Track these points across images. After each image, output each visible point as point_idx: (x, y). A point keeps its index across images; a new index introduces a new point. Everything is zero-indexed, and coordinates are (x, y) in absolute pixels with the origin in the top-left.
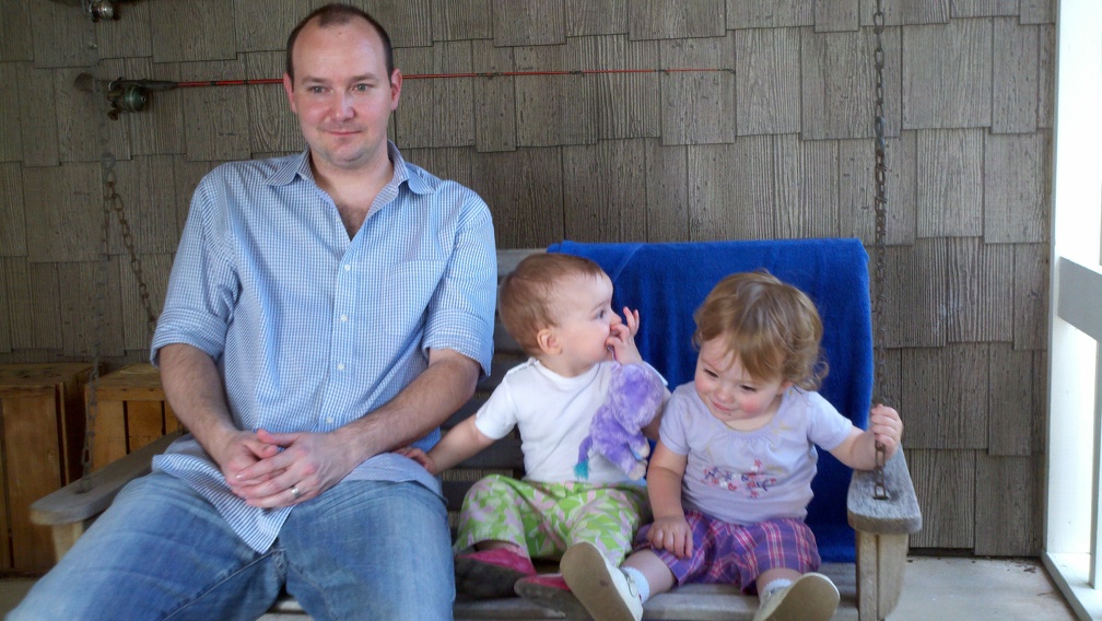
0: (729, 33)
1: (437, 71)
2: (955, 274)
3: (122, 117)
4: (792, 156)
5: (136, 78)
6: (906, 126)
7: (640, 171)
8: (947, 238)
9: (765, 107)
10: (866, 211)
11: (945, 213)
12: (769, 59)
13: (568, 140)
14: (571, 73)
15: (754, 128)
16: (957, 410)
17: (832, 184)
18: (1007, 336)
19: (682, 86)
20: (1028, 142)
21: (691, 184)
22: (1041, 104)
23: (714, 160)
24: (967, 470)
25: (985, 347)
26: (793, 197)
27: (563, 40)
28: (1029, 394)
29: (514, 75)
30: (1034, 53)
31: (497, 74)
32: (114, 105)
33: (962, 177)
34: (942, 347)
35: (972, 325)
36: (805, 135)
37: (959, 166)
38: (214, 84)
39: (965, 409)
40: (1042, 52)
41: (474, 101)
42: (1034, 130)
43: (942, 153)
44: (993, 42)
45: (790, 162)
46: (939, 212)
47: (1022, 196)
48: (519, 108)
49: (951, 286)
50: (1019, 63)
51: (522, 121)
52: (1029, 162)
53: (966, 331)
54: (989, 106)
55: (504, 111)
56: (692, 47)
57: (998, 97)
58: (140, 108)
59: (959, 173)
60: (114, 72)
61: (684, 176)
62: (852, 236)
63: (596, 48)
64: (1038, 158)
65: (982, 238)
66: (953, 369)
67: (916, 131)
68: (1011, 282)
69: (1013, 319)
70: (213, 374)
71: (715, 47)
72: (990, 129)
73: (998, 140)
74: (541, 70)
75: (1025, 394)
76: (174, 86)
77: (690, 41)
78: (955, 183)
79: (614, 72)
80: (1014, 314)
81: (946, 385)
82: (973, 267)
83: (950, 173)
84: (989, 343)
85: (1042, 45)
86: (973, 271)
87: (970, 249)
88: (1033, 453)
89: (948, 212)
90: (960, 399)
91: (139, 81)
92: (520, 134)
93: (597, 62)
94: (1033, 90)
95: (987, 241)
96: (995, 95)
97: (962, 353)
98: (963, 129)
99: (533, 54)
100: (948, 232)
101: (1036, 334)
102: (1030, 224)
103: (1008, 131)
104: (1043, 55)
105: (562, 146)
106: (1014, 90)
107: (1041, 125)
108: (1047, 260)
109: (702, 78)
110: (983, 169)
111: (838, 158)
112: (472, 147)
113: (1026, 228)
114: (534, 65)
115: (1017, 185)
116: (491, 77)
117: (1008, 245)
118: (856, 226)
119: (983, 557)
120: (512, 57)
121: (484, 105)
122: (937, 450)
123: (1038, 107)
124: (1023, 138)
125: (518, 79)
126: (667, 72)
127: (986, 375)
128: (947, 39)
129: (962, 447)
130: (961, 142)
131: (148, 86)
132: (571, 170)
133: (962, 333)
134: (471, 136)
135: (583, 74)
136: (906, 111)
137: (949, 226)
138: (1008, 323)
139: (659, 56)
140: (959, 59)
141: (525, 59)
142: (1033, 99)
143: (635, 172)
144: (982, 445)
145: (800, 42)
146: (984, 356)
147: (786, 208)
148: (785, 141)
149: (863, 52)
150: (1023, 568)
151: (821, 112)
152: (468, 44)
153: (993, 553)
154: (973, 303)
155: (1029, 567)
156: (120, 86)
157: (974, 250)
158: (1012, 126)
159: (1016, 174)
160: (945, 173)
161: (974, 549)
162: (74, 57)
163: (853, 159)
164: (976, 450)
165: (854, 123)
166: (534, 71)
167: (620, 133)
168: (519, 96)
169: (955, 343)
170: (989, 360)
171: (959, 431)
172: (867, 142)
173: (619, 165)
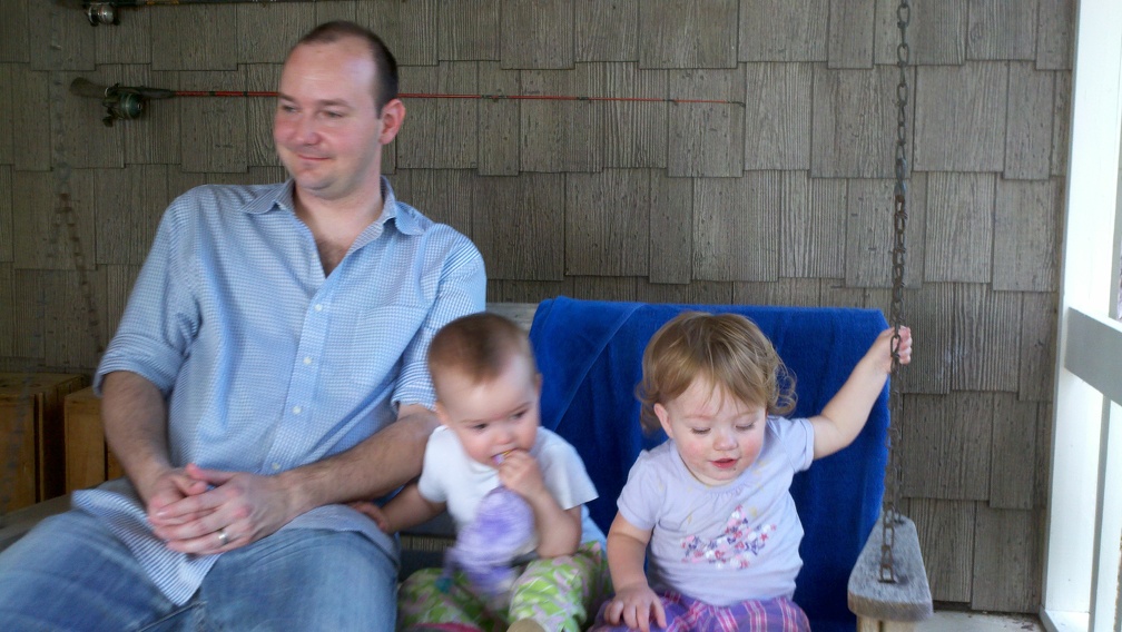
0: (741, 65)
1: (442, 91)
2: (961, 320)
3: (117, 123)
4: (800, 194)
5: (133, 85)
6: (917, 168)
7: (645, 201)
8: (955, 283)
9: (774, 142)
10: (873, 252)
11: (953, 257)
12: (780, 94)
13: (572, 167)
14: (578, 98)
15: (762, 163)
16: (958, 460)
17: (839, 222)
18: (1012, 386)
19: (690, 117)
20: (1040, 190)
21: (696, 217)
22: (1055, 151)
23: (721, 193)
24: (966, 522)
25: (990, 396)
26: (800, 235)
27: (571, 66)
28: (1033, 447)
29: (520, 98)
30: (1050, 98)
31: (502, 97)
32: (110, 111)
33: (972, 222)
34: (945, 395)
35: (977, 373)
36: (815, 173)
37: (969, 210)
38: (213, 94)
39: (967, 458)
40: (1058, 98)
41: (477, 123)
42: (1046, 177)
43: (952, 196)
44: (1008, 87)
45: (798, 200)
46: (948, 258)
47: (1032, 245)
48: (524, 131)
49: (957, 332)
50: (1034, 109)
51: (526, 146)
52: (1041, 209)
53: (971, 379)
54: (1002, 151)
55: (508, 135)
56: (702, 77)
57: (1011, 143)
58: (136, 115)
59: (969, 217)
60: (110, 78)
61: (689, 209)
62: (858, 277)
63: (605, 75)
64: (1050, 205)
65: (990, 285)
66: (956, 417)
67: (927, 173)
68: (1018, 331)
69: (1019, 370)
70: (158, 407)
71: (726, 78)
72: (1002, 174)
73: (1009, 186)
74: (548, 95)
75: (1028, 446)
76: (172, 95)
77: (700, 72)
78: (965, 228)
79: (622, 100)
80: (1020, 364)
81: (948, 433)
82: (980, 314)
83: (961, 218)
84: (994, 393)
85: (1058, 91)
86: (980, 318)
87: (978, 295)
88: (1034, 506)
89: (957, 257)
90: (962, 448)
91: (136, 88)
92: (523, 158)
93: (604, 89)
94: (1047, 136)
95: (995, 288)
96: (1008, 140)
97: (965, 402)
98: (975, 173)
99: (540, 78)
100: (955, 276)
101: (1042, 385)
102: (1040, 273)
103: (1021, 177)
104: (1059, 102)
105: (565, 173)
106: (1028, 136)
107: (1054, 172)
108: (1055, 309)
109: (711, 109)
110: (994, 215)
111: (846, 198)
112: (474, 171)
113: (1035, 277)
114: (541, 90)
115: (1027, 232)
116: (496, 99)
117: (1016, 293)
118: (863, 267)
119: (980, 612)
120: (519, 80)
121: (487, 127)
122: (936, 500)
123: (1052, 153)
124: (1035, 184)
125: (523, 102)
126: (675, 102)
127: (990, 425)
128: (961, 81)
129: (962, 497)
130: (972, 186)
131: (146, 93)
132: (574, 198)
133: (967, 382)
134: (473, 159)
135: (590, 100)
136: (918, 152)
137: (957, 271)
138: (1014, 373)
139: (669, 86)
140: (973, 101)
141: (532, 82)
142: (1047, 147)
143: (639, 203)
144: (983, 497)
145: (813, 77)
146: (987, 406)
147: (791, 246)
148: (793, 178)
149: (876, 90)
150: (1020, 625)
151: (830, 151)
152: (474, 65)
153: (991, 608)
154: (978, 351)
155: (1027, 624)
156: (116, 92)
157: (981, 297)
158: (1025, 173)
159: (1027, 220)
160: (955, 217)
161: (970, 603)
162: (71, 60)
163: (861, 199)
164: (976, 501)
165: (864, 162)
166: (541, 94)
167: (625, 162)
168: (524, 120)
169: (960, 390)
170: (993, 409)
171: (960, 481)
172: (876, 182)
173: (623, 194)
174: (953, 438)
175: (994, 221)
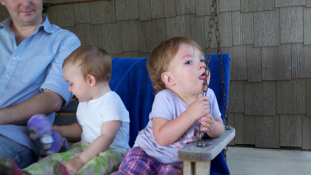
2: (294, 55)
4: (238, 18)
6: (276, 6)
7: (190, 25)
8: (291, 43)
10: (263, 35)
11: (290, 35)
13: (167, 16)
15: (225, 9)
16: (295, 101)
17: (251, 27)
21: (206, 28)
24: (299, 121)
26: (239, 32)
33: (296, 23)
34: (290, 80)
35: (300, 72)
36: (242, 11)
37: (295, 19)
39: (298, 101)
41: (138, 5)
43: (289, 15)
45: (238, 20)
46: (288, 35)
48: (152, 6)
49: (293, 59)
51: (153, 10)
53: (298, 75)
55: (147, 8)
59: (295, 21)
61: (204, 26)
62: (258, 44)
65: (303, 43)
66: (294, 87)
67: (280, 7)
72: (305, 6)
73: (308, 9)
76: (53, 5)
78: (293, 25)
81: (291, 93)
82: (300, 53)
83: (292, 22)
84: (306, 78)
86: (300, 54)
87: (299, 47)
89: (291, 35)
90: (296, 97)
92: (152, 15)
95: (305, 44)
97: (297, 82)
98: (296, 6)
100: (291, 41)
105: (165, 18)
110: (303, 20)
111: (253, 18)
112: (138, 20)
118: (260, 40)
119: (305, 150)
121: (141, 6)
122: (289, 114)
127: (305, 89)
129: (297, 113)
130: (295, 11)
131: (46, 5)
132: (168, 25)
133: (297, 75)
134: (138, 16)
136: (276, 1)
137: (292, 39)
143: (188, 25)
144: (304, 113)
146: (304, 83)
147: (236, 35)
148: (236, 13)
151: (247, 3)
154: (300, 65)
157: (300, 47)
160: (290, 22)
161: (302, 147)
163: (258, 18)
164: (302, 114)
165: (258, 6)
167: (183, 13)
168: (152, 3)
169: (294, 78)
170: (306, 84)
171: (296, 108)
172: (263, 12)
173: (183, 23)
174: (293, 94)
175: (303, 22)
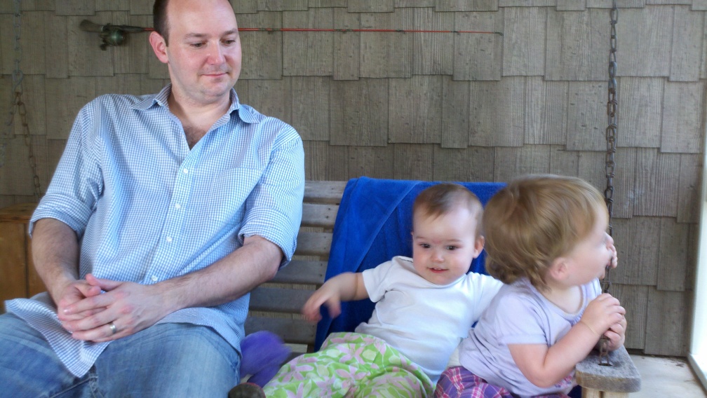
0: (501, 9)
1: (310, 27)
2: (641, 171)
3: (109, 48)
4: (538, 91)
5: (119, 24)
7: (439, 96)
8: (637, 148)
9: (522, 58)
10: (584, 128)
12: (526, 27)
13: (393, 75)
14: (397, 31)
15: (514, 71)
16: (637, 260)
17: (563, 110)
18: (672, 213)
19: (468, 42)
20: (693, 88)
21: (471, 106)
22: (703, 63)
23: (487, 91)
24: (641, 297)
25: (658, 219)
26: (538, 118)
27: (392, 9)
28: (685, 252)
29: (360, 31)
30: (700, 30)
31: (348, 30)
32: (104, 41)
33: (649, 109)
34: (630, 218)
35: (650, 205)
36: (547, 78)
37: (647, 101)
39: (643, 258)
40: (705, 29)
41: (333, 47)
43: (636, 92)
44: (673, 21)
45: (536, 94)
46: (632, 131)
47: (687, 123)
48: (362, 52)
49: (638, 179)
50: (690, 36)
51: (364, 61)
52: (693, 101)
53: (646, 209)
54: (668, 63)
55: (352, 55)
56: (476, 17)
57: (674, 58)
58: (120, 43)
59: (646, 105)
60: (104, 19)
61: (467, 100)
62: (574, 144)
63: (414, 16)
64: (699, 98)
65: (659, 149)
66: (636, 233)
67: (620, 77)
68: (677, 178)
69: (677, 203)
71: (491, 18)
72: (668, 78)
73: (673, 85)
74: (378, 29)
75: (683, 251)
76: (143, 30)
77: (475, 13)
78: (643, 112)
79: (425, 32)
80: (678, 199)
81: (632, 243)
82: (653, 167)
83: (640, 106)
84: (661, 217)
85: (705, 24)
87: (651, 155)
88: (686, 289)
89: (638, 131)
90: (640, 253)
91: (120, 26)
92: (362, 69)
93: (413, 25)
94: (698, 53)
95: (662, 151)
96: (673, 56)
97: (642, 223)
98: (651, 77)
99: (373, 18)
100: (637, 144)
101: (692, 213)
102: (692, 142)
103: (681, 80)
105: (388, 78)
106: (686, 54)
107: (702, 77)
108: (701, 165)
109: (482, 38)
110: (662, 104)
111: (568, 93)
112: (330, 77)
113: (689, 144)
114: (373, 25)
115: (684, 115)
117: (676, 154)
118: (578, 137)
119: (651, 355)
120: (359, 19)
121: (339, 50)
122: (624, 285)
123: (701, 64)
124: (690, 85)
125: (362, 34)
126: (458, 33)
127: (658, 238)
128: (643, 18)
129: (640, 283)
130: (649, 85)
131: (126, 29)
132: (394, 94)
133: (644, 210)
134: (331, 70)
135: (405, 32)
137: (639, 140)
138: (674, 205)
139: (454, 23)
140: (650, 32)
141: (367, 21)
142: (698, 60)
143: (435, 97)
144: (653, 283)
146: (657, 226)
147: (532, 124)
148: (533, 81)
149: (587, 25)
150: (676, 364)
151: (558, 63)
152: (330, 10)
153: (657, 353)
154: (651, 191)
155: (680, 363)
156: (108, 29)
157: (654, 156)
158: (683, 77)
159: (684, 107)
160: (637, 106)
161: (644, 350)
162: (80, 9)
163: (576, 94)
164: (648, 286)
165: (579, 71)
166: (373, 29)
167: (427, 71)
168: (362, 45)
169: (639, 216)
170: (660, 228)
171: (638, 273)
172: (587, 84)
173: (425, 92)
174: (634, 246)
175: (663, 108)
